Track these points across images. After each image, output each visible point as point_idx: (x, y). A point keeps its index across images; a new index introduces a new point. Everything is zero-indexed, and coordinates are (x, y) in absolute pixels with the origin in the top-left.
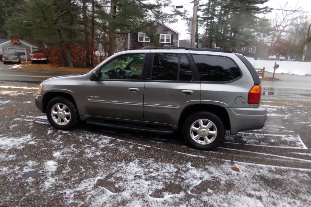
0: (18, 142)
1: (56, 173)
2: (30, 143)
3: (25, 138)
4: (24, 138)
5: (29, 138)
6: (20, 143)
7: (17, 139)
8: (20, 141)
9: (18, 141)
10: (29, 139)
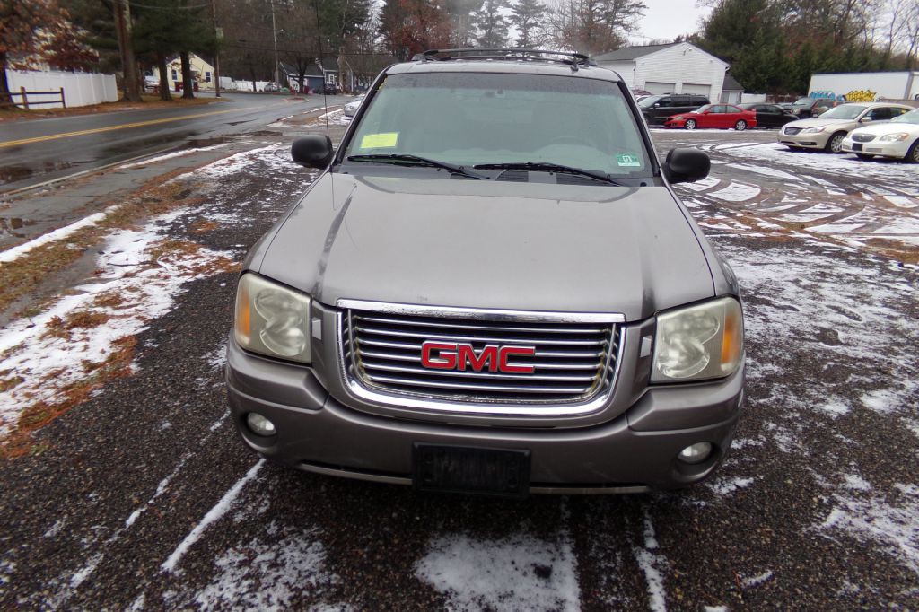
0: (901, 523)
1: (889, 386)
2: (862, 485)
3: (860, 523)
4: (864, 525)
5: (847, 509)
6: (896, 511)
7: (900, 540)
8: (892, 518)
9: (897, 528)
10: (851, 505)
